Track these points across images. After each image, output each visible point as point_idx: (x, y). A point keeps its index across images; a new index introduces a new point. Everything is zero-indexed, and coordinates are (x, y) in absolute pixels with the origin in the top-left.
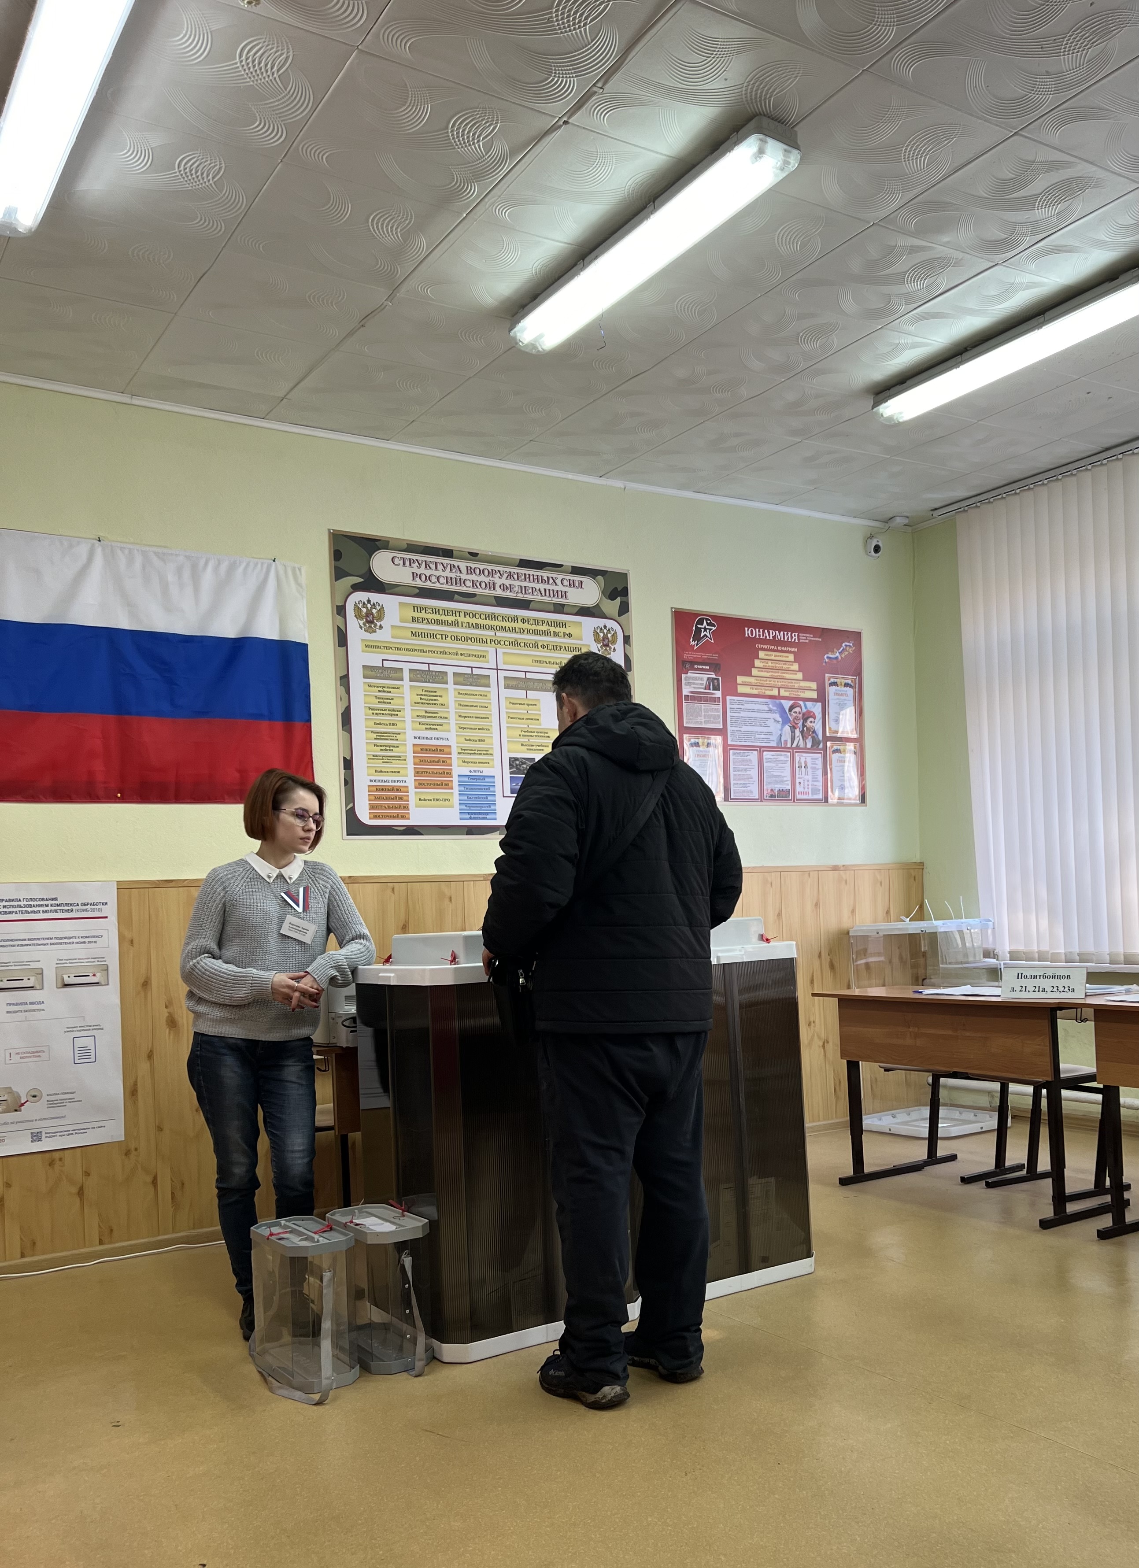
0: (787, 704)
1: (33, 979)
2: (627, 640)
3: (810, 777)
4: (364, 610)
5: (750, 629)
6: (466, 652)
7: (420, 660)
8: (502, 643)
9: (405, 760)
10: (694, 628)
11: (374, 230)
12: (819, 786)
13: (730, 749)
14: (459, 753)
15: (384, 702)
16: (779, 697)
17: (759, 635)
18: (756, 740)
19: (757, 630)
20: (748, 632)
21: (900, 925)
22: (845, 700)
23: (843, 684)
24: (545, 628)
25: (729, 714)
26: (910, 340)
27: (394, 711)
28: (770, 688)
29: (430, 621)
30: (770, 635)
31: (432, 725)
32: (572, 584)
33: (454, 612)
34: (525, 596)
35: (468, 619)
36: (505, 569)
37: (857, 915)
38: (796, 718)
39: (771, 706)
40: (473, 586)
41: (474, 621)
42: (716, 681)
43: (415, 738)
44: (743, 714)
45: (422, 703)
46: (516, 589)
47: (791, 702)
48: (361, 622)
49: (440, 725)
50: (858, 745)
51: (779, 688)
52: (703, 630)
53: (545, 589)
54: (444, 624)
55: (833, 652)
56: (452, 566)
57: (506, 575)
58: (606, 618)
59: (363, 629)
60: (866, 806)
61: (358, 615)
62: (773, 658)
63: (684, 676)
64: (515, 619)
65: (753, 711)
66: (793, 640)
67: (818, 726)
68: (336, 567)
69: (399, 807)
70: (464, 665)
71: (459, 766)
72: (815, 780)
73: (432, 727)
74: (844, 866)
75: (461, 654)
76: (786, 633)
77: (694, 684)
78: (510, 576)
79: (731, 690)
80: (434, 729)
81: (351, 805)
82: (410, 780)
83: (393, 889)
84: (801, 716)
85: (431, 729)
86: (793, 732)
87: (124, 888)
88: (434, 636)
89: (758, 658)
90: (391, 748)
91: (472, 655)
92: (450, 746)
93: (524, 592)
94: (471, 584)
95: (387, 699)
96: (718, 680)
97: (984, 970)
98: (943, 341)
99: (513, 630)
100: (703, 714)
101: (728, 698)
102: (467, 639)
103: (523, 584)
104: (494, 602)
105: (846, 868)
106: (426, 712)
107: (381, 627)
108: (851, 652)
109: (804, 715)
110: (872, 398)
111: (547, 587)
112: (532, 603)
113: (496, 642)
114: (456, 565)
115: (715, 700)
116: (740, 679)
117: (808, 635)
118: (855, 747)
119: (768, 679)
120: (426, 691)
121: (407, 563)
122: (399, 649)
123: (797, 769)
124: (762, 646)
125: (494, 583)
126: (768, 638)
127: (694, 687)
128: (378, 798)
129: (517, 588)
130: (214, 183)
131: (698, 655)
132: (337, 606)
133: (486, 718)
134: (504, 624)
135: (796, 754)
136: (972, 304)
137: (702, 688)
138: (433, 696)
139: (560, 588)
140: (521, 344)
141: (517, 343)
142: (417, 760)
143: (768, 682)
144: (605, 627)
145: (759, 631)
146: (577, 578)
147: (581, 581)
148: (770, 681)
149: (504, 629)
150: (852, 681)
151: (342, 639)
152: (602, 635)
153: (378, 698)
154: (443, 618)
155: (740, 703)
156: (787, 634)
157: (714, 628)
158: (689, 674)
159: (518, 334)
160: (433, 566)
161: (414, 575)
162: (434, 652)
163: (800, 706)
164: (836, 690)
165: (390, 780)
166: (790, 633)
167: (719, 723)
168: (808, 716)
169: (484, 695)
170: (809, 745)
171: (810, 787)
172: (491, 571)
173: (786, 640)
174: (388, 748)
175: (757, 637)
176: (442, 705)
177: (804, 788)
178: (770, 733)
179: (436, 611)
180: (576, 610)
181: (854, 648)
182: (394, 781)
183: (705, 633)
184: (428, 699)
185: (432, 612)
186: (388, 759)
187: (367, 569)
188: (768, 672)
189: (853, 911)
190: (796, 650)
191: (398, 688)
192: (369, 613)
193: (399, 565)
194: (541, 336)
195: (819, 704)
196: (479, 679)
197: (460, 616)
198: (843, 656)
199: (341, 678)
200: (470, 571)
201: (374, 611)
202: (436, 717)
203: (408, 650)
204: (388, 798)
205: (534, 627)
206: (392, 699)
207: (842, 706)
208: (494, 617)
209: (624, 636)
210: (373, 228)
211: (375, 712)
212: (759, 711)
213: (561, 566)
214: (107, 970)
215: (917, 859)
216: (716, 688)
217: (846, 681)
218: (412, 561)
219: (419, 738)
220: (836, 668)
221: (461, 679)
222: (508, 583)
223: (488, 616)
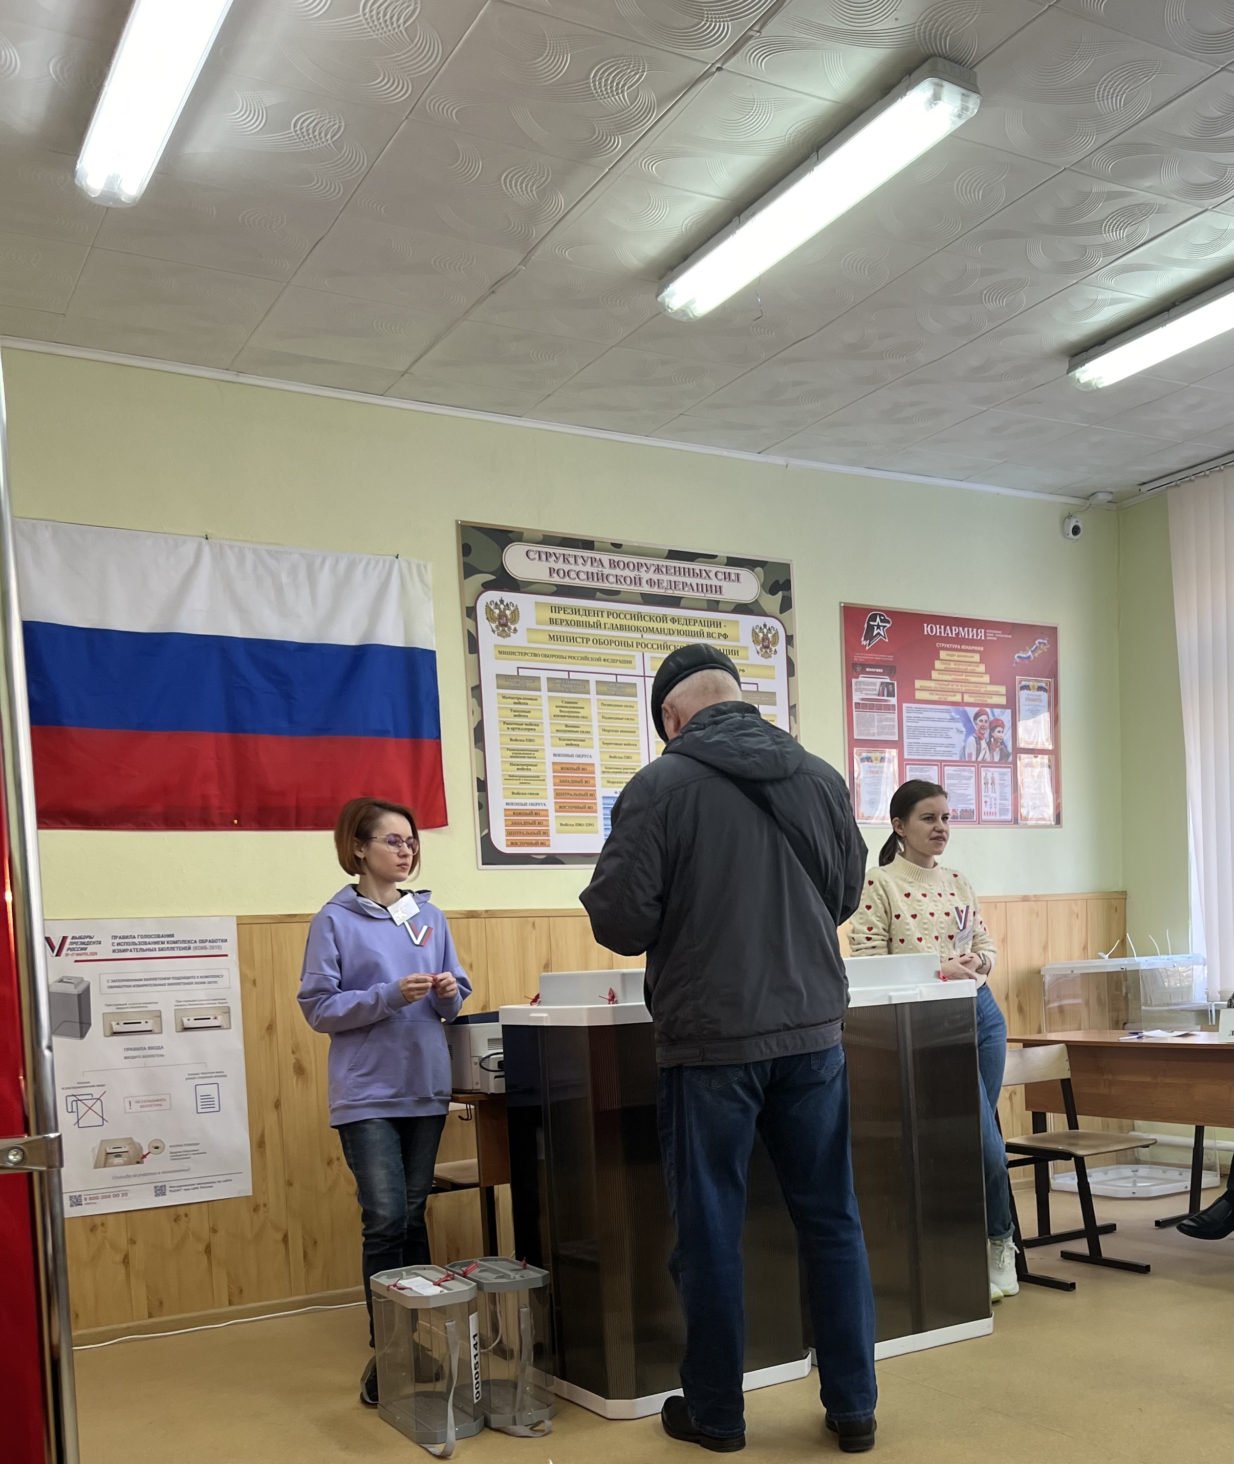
0: (972, 711)
1: (150, 1022)
2: (790, 640)
3: (997, 795)
4: (497, 611)
5: (929, 626)
6: (610, 657)
7: (560, 669)
8: (650, 646)
9: (544, 780)
10: (866, 625)
11: (507, 189)
12: (1009, 805)
13: (907, 764)
14: (603, 772)
15: (520, 716)
16: (963, 704)
17: (940, 632)
18: (936, 753)
19: (938, 626)
20: (927, 629)
21: (1098, 962)
22: (1038, 706)
23: (1036, 688)
24: (697, 628)
25: (905, 724)
26: (1109, 295)
27: (531, 724)
28: (952, 694)
29: (569, 622)
30: (952, 632)
31: (574, 740)
32: (727, 577)
33: (596, 612)
34: (675, 592)
35: (611, 620)
36: (652, 562)
37: (1050, 952)
38: (982, 728)
39: (953, 714)
40: (617, 582)
41: (618, 622)
42: (890, 686)
43: (555, 755)
44: (921, 724)
45: (562, 716)
46: (665, 584)
47: (977, 709)
48: (494, 626)
49: (582, 741)
50: (1053, 758)
51: (963, 694)
52: (876, 628)
53: (697, 584)
54: (584, 625)
55: (1025, 651)
56: (593, 560)
57: (653, 569)
58: (766, 615)
59: (496, 633)
60: (1062, 827)
61: (490, 618)
62: (955, 658)
63: (854, 681)
64: (664, 619)
65: (932, 719)
66: (979, 638)
67: (1007, 736)
68: (464, 564)
69: (538, 833)
70: (608, 673)
71: (603, 786)
72: (1003, 798)
73: (573, 742)
74: (1035, 896)
75: (604, 660)
76: (970, 629)
77: (866, 689)
78: (658, 569)
79: (908, 696)
80: (576, 745)
81: (486, 832)
82: (549, 802)
83: (534, 924)
84: (987, 725)
85: (572, 745)
86: (978, 744)
87: (243, 922)
88: (574, 640)
89: (939, 659)
90: (529, 767)
91: (617, 660)
92: (593, 765)
93: (673, 588)
94: (614, 580)
95: (524, 712)
96: (893, 684)
97: (1193, 1013)
98: (1146, 295)
99: (661, 631)
100: (876, 724)
101: (905, 705)
102: (610, 642)
103: (673, 578)
104: (640, 599)
105: (1037, 898)
106: (566, 726)
107: (515, 630)
108: (1046, 650)
109: (991, 723)
110: (1067, 360)
111: (700, 581)
112: (682, 601)
113: (643, 645)
114: (598, 559)
115: (890, 708)
116: (918, 683)
117: (996, 632)
118: (1049, 760)
119: (951, 683)
120: (566, 703)
121: (544, 557)
122: (536, 655)
123: (983, 786)
124: (943, 645)
125: (640, 578)
126: (950, 635)
127: (866, 694)
128: (515, 823)
129: (666, 582)
130: (333, 142)
131: (870, 657)
132: (467, 608)
133: (632, 732)
134: (651, 625)
135: (982, 769)
136: (1178, 254)
137: (875, 694)
138: (574, 708)
139: (714, 582)
140: (669, 310)
141: (665, 310)
142: (558, 781)
143: (950, 687)
144: (765, 626)
145: (940, 628)
146: (733, 570)
147: (738, 574)
148: (952, 685)
149: (651, 630)
150: (1046, 684)
151: (473, 644)
152: (761, 635)
153: (514, 711)
154: (584, 619)
155: (919, 711)
156: (972, 631)
157: (888, 625)
158: (860, 679)
159: (667, 300)
160: (572, 560)
161: (551, 571)
162: (574, 658)
163: (986, 714)
164: (1028, 694)
165: (528, 802)
166: (975, 630)
167: (893, 734)
168: (996, 724)
169: (630, 706)
170: (997, 759)
171: (998, 806)
172: (636, 565)
173: (970, 637)
174: (525, 767)
175: (938, 634)
176: (584, 717)
177: (991, 808)
178: (953, 745)
179: (576, 611)
180: (732, 607)
181: (1049, 646)
182: (532, 804)
183: (878, 630)
184: (569, 711)
185: (571, 613)
186: (526, 780)
187: (499, 564)
188: (950, 675)
189: (1045, 948)
190: (982, 649)
191: (536, 700)
192: (502, 615)
193: (534, 559)
194: (693, 301)
195: (1008, 712)
196: (624, 688)
197: (602, 616)
198: (1036, 655)
199: (473, 689)
200: (613, 564)
201: (508, 612)
202: (577, 732)
203: (545, 656)
204: (526, 823)
205: (685, 628)
206: (529, 712)
207: (1034, 713)
208: (640, 617)
209: (787, 636)
210: (506, 186)
211: (510, 726)
212: (940, 720)
213: (715, 557)
214: (229, 1012)
215: (1119, 888)
216: (891, 694)
217: (1040, 684)
218: (548, 555)
219: (559, 755)
220: (1029, 669)
221: (604, 688)
222: (655, 577)
223: (634, 616)
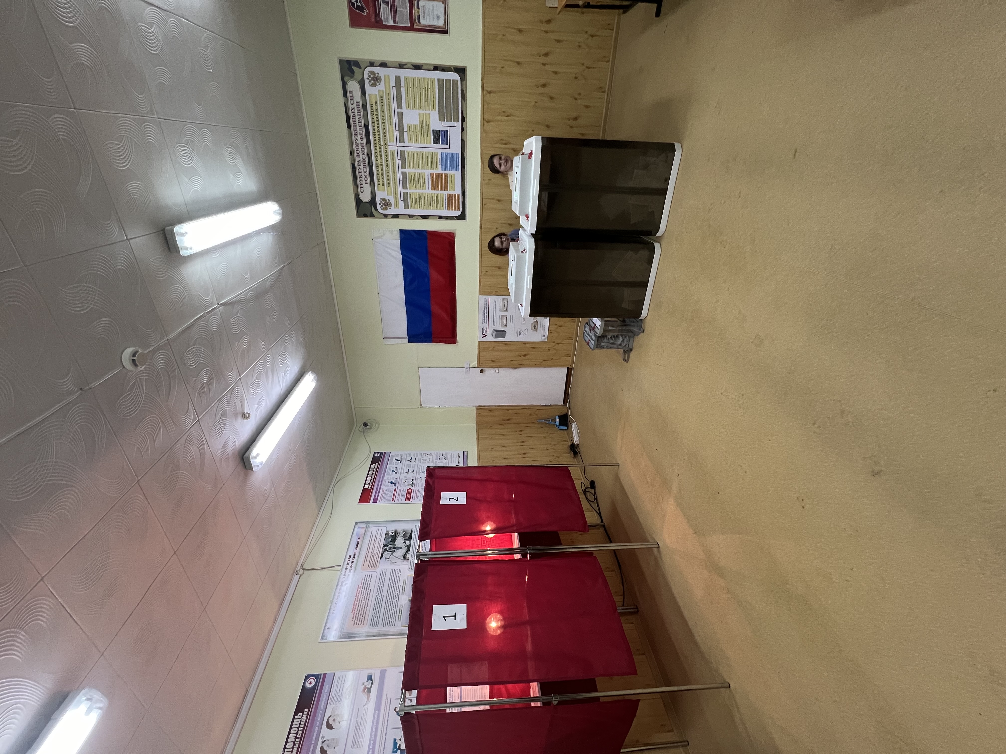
14: (433, 169)
24: (375, 117)
41: (379, 156)
48: (388, 208)
53: (358, 115)
56: (358, 164)
70: (398, 163)
73: (424, 181)
82: (445, 193)
87: (481, 293)
93: (361, 126)
106: (418, 183)
112: (365, 124)
122: (396, 193)
139: (355, 105)
146: (349, 95)
147: (349, 91)
149: (379, 140)
151: (396, 216)
160: (360, 173)
162: (394, 177)
179: (378, 174)
199: (410, 218)
200: (358, 156)
201: (383, 202)
202: (420, 178)
203: (395, 188)
221: (404, 166)
223: (376, 149)
